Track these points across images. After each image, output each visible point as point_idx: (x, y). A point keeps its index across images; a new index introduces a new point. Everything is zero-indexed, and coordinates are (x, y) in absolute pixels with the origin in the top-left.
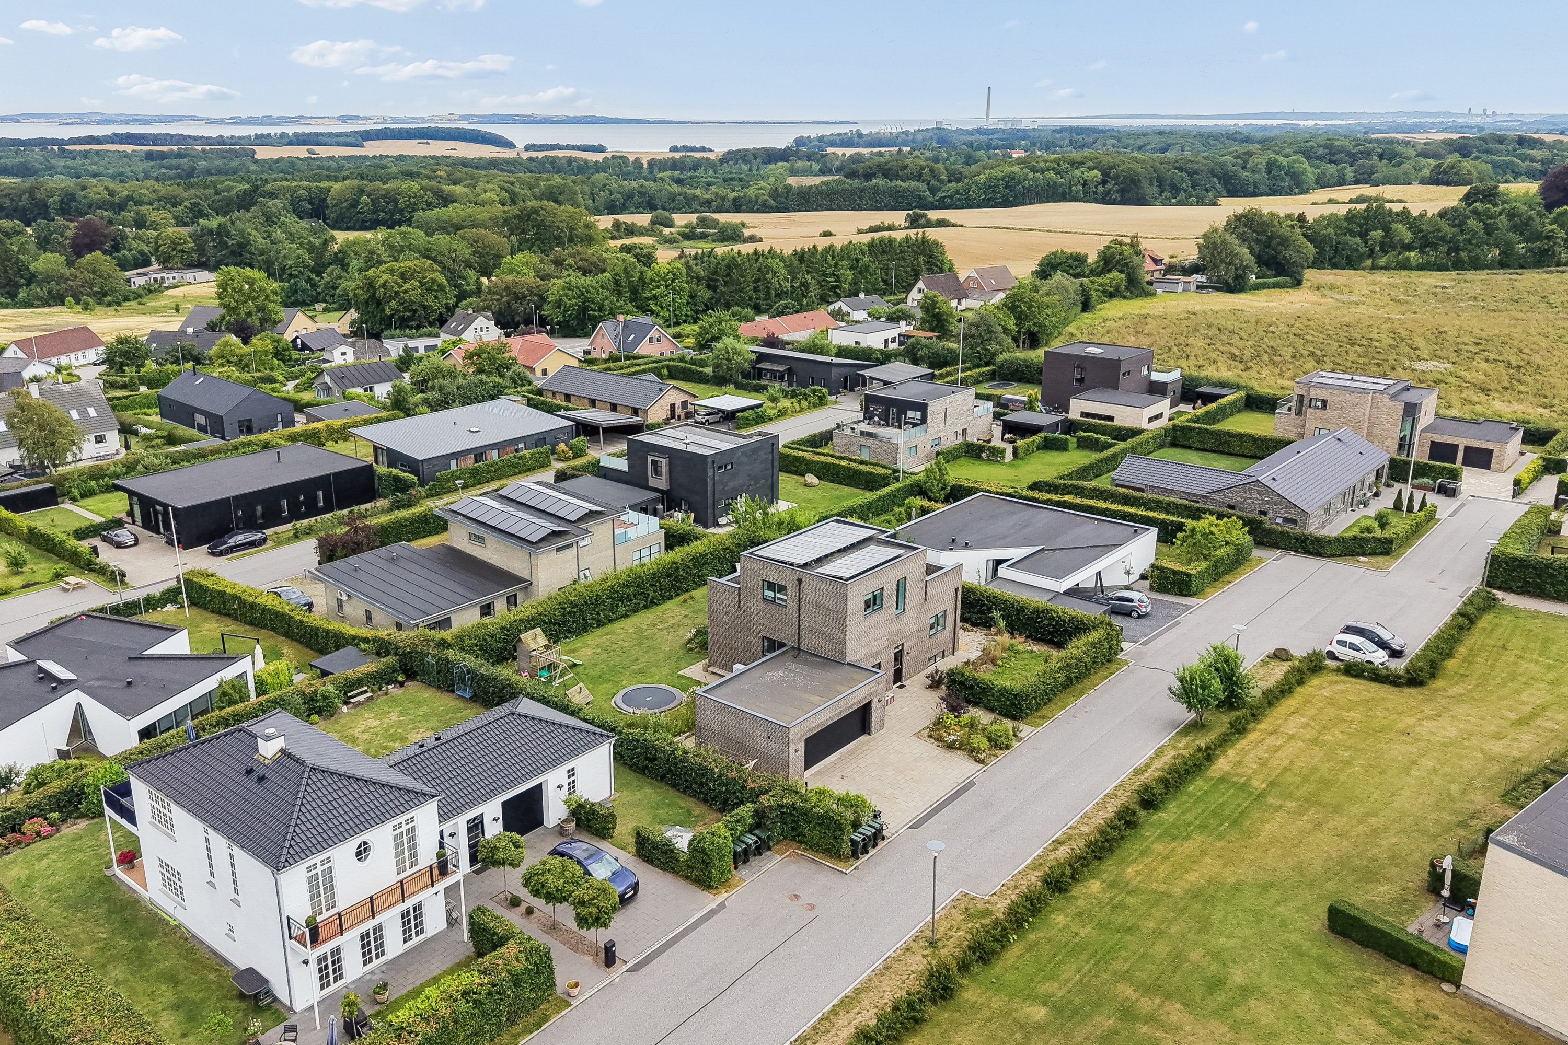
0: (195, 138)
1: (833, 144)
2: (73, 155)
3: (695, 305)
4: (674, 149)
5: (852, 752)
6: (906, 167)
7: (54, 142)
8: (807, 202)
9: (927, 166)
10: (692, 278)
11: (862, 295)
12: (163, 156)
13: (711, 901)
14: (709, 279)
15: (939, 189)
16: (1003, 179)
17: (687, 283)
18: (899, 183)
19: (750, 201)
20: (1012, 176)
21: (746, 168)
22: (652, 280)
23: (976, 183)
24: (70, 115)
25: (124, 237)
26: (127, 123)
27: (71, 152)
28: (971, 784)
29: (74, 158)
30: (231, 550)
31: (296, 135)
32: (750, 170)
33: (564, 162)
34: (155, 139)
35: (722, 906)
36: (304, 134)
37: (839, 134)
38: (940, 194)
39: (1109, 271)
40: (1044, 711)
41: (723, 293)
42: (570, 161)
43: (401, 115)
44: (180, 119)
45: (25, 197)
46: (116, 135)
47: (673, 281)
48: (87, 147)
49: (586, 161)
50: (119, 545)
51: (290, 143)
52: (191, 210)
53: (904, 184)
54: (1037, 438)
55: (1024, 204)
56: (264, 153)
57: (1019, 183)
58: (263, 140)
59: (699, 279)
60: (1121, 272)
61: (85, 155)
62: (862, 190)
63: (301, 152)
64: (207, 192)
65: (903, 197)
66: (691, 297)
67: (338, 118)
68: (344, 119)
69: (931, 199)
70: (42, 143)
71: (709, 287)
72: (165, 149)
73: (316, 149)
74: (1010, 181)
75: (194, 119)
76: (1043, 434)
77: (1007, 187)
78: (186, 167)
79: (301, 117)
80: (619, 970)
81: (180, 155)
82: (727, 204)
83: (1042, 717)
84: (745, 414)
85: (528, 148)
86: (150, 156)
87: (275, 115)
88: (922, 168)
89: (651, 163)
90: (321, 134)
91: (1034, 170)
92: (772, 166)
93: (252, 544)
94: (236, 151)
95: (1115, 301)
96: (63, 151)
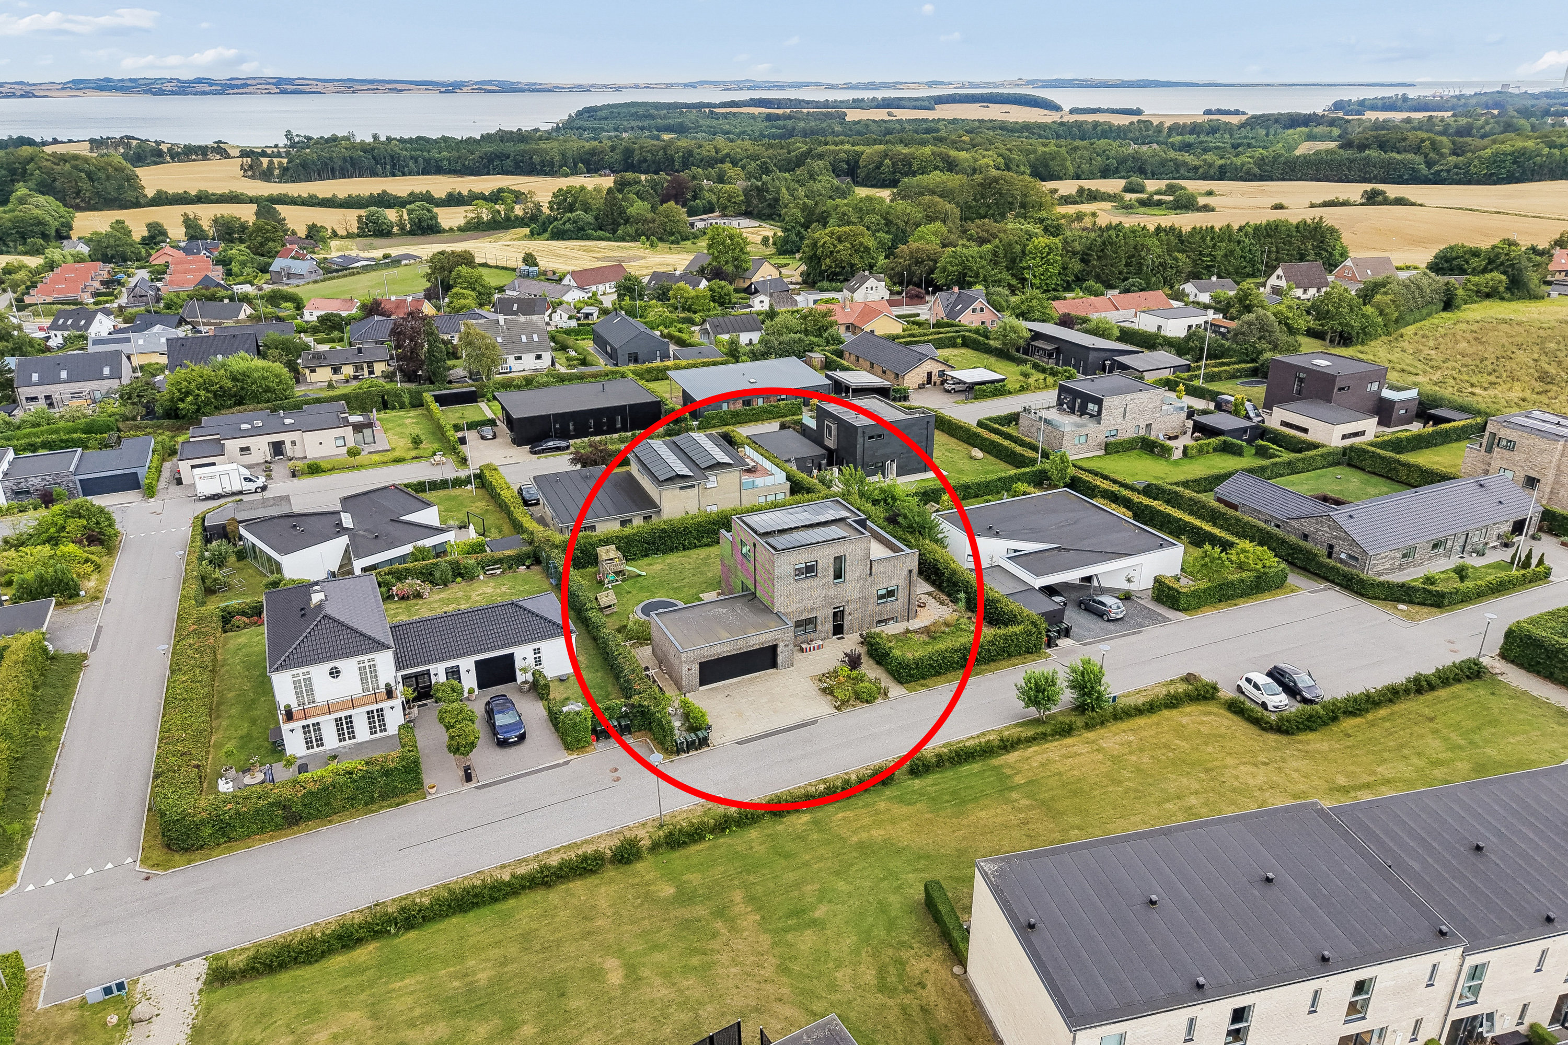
0: (808, 102)
1: (1373, 108)
2: (716, 116)
3: (1066, 275)
4: (1208, 112)
5: (752, 679)
6: (1404, 139)
7: (709, 105)
8: (1293, 170)
9: (1429, 139)
10: (1068, 251)
11: (1214, 278)
12: (778, 117)
13: (564, 757)
14: (1084, 253)
15: (1435, 163)
16: (1512, 154)
17: (1061, 255)
18: (1394, 155)
19: (1236, 169)
20: (1523, 152)
21: (1263, 132)
22: (1031, 253)
23: (1480, 158)
24: (732, 82)
25: (701, 189)
26: (769, 88)
27: (717, 114)
28: (815, 722)
29: (718, 119)
30: (543, 451)
31: (884, 99)
32: (1267, 135)
33: (1090, 126)
34: (779, 104)
35: (567, 763)
36: (889, 99)
37: (1383, 98)
38: (1437, 168)
39: (1491, 271)
40: (929, 681)
41: (1094, 267)
42: (1096, 125)
43: (976, 80)
44: (805, 85)
45: (661, 153)
46: (752, 100)
47: (1048, 254)
48: (728, 110)
49: (1110, 125)
50: (483, 438)
51: (878, 107)
52: (761, 167)
53: (1398, 157)
54: (1214, 441)
55: (1531, 181)
56: (853, 115)
57: (1530, 158)
58: (858, 104)
59: (1074, 253)
60: (1504, 273)
61: (725, 116)
62: (1352, 161)
63: (880, 115)
64: (781, 151)
65: (1395, 169)
66: (1064, 268)
67: (926, 84)
68: (930, 84)
69: (1425, 171)
70: (700, 106)
71: (1083, 260)
72: (780, 111)
73: (894, 111)
74: (1519, 157)
75: (818, 85)
76: (1222, 438)
77: (1515, 162)
78: (789, 127)
79: (897, 83)
80: (473, 785)
81: (789, 117)
82: (1212, 172)
83: (922, 685)
84: (984, 387)
85: (1073, 111)
86: (769, 117)
87: (877, 81)
88: (1423, 141)
89: (1170, 129)
90: (903, 99)
91: (1552, 145)
92: (1291, 131)
93: (558, 449)
94: (831, 114)
95: (1487, 303)
96: (711, 112)
